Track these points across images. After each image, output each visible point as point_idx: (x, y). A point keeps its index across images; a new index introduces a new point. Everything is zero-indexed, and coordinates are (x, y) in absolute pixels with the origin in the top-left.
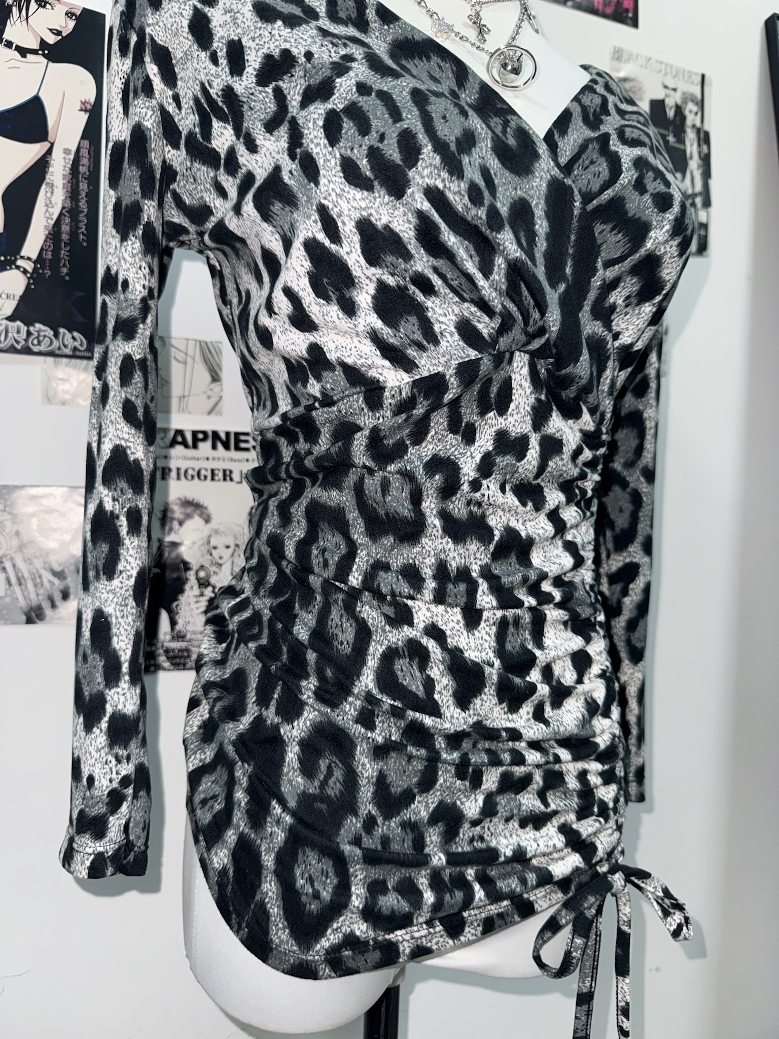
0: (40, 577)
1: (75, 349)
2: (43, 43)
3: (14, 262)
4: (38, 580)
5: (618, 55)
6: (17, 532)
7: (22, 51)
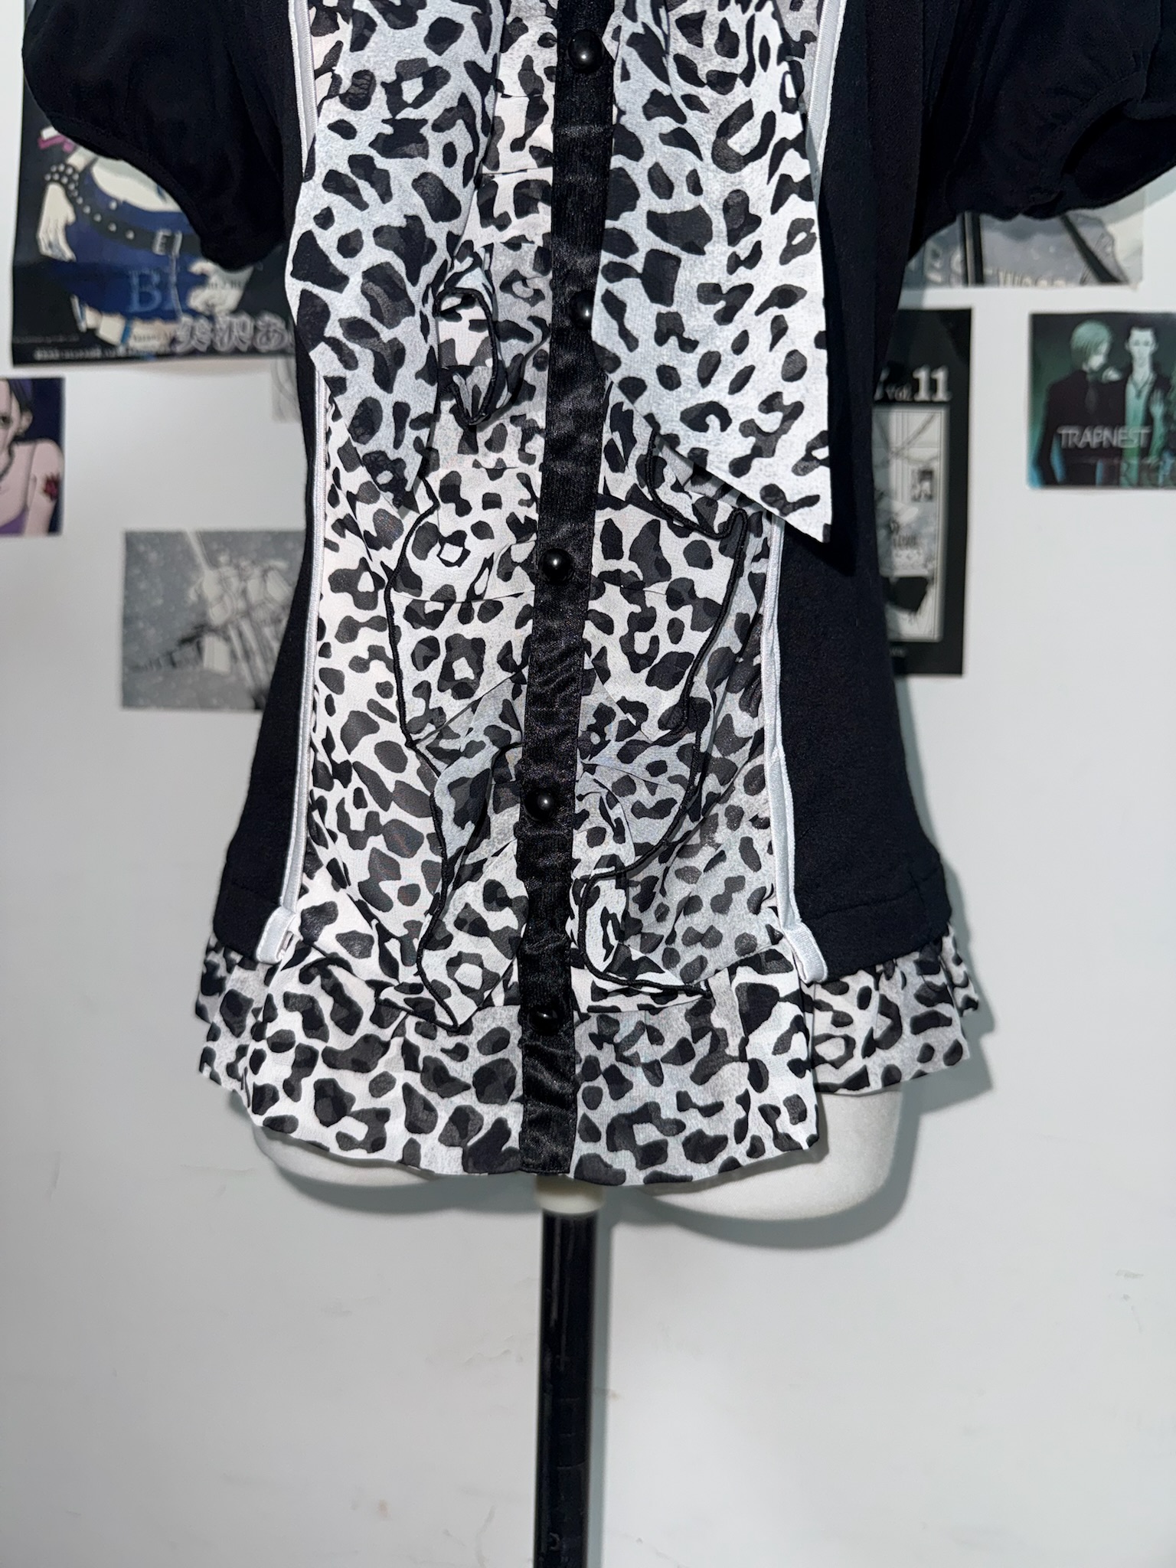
0: (271, 650)
6: (244, 593)
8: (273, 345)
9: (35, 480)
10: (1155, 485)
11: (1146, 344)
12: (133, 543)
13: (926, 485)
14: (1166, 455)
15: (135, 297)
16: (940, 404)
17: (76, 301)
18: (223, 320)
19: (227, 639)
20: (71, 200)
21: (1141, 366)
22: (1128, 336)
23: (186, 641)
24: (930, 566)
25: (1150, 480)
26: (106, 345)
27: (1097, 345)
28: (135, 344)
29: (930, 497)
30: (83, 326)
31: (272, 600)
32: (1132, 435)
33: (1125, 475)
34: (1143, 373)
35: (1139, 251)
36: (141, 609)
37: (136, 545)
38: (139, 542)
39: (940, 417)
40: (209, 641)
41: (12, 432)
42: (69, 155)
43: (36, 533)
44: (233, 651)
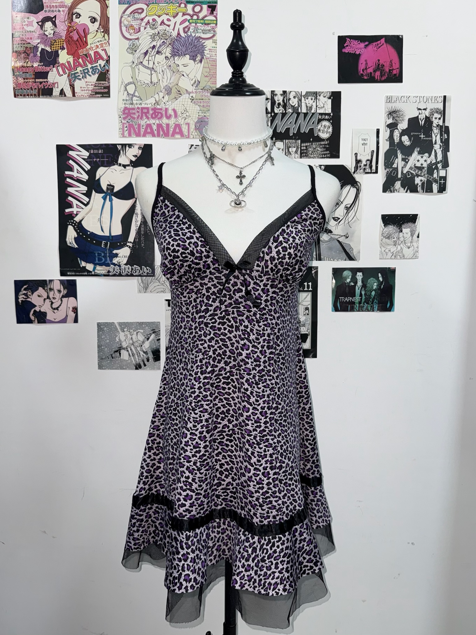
0: (139, 353)
1: (148, 273)
2: (131, 161)
3: (126, 244)
4: (139, 355)
5: (389, 99)
6: (132, 338)
7: (125, 166)
8: (137, 274)
9: (69, 307)
11: (361, 276)
12: (99, 325)
13: (307, 311)
14: (365, 304)
15: (97, 259)
16: (310, 291)
17: (79, 259)
18: (123, 267)
19: (127, 351)
20: (76, 230)
21: (359, 281)
22: (357, 274)
23: (117, 351)
24: (308, 331)
25: (361, 310)
26: (89, 271)
27: (349, 276)
28: (97, 272)
29: (308, 314)
30: (81, 266)
31: (139, 340)
32: (357, 299)
33: (356, 308)
34: (360, 283)
35: (359, 252)
36: (103, 343)
37: (100, 327)
38: (101, 325)
39: (310, 294)
40: (122, 352)
41: (61, 294)
42: (74, 217)
43: (70, 323)
44: (129, 354)
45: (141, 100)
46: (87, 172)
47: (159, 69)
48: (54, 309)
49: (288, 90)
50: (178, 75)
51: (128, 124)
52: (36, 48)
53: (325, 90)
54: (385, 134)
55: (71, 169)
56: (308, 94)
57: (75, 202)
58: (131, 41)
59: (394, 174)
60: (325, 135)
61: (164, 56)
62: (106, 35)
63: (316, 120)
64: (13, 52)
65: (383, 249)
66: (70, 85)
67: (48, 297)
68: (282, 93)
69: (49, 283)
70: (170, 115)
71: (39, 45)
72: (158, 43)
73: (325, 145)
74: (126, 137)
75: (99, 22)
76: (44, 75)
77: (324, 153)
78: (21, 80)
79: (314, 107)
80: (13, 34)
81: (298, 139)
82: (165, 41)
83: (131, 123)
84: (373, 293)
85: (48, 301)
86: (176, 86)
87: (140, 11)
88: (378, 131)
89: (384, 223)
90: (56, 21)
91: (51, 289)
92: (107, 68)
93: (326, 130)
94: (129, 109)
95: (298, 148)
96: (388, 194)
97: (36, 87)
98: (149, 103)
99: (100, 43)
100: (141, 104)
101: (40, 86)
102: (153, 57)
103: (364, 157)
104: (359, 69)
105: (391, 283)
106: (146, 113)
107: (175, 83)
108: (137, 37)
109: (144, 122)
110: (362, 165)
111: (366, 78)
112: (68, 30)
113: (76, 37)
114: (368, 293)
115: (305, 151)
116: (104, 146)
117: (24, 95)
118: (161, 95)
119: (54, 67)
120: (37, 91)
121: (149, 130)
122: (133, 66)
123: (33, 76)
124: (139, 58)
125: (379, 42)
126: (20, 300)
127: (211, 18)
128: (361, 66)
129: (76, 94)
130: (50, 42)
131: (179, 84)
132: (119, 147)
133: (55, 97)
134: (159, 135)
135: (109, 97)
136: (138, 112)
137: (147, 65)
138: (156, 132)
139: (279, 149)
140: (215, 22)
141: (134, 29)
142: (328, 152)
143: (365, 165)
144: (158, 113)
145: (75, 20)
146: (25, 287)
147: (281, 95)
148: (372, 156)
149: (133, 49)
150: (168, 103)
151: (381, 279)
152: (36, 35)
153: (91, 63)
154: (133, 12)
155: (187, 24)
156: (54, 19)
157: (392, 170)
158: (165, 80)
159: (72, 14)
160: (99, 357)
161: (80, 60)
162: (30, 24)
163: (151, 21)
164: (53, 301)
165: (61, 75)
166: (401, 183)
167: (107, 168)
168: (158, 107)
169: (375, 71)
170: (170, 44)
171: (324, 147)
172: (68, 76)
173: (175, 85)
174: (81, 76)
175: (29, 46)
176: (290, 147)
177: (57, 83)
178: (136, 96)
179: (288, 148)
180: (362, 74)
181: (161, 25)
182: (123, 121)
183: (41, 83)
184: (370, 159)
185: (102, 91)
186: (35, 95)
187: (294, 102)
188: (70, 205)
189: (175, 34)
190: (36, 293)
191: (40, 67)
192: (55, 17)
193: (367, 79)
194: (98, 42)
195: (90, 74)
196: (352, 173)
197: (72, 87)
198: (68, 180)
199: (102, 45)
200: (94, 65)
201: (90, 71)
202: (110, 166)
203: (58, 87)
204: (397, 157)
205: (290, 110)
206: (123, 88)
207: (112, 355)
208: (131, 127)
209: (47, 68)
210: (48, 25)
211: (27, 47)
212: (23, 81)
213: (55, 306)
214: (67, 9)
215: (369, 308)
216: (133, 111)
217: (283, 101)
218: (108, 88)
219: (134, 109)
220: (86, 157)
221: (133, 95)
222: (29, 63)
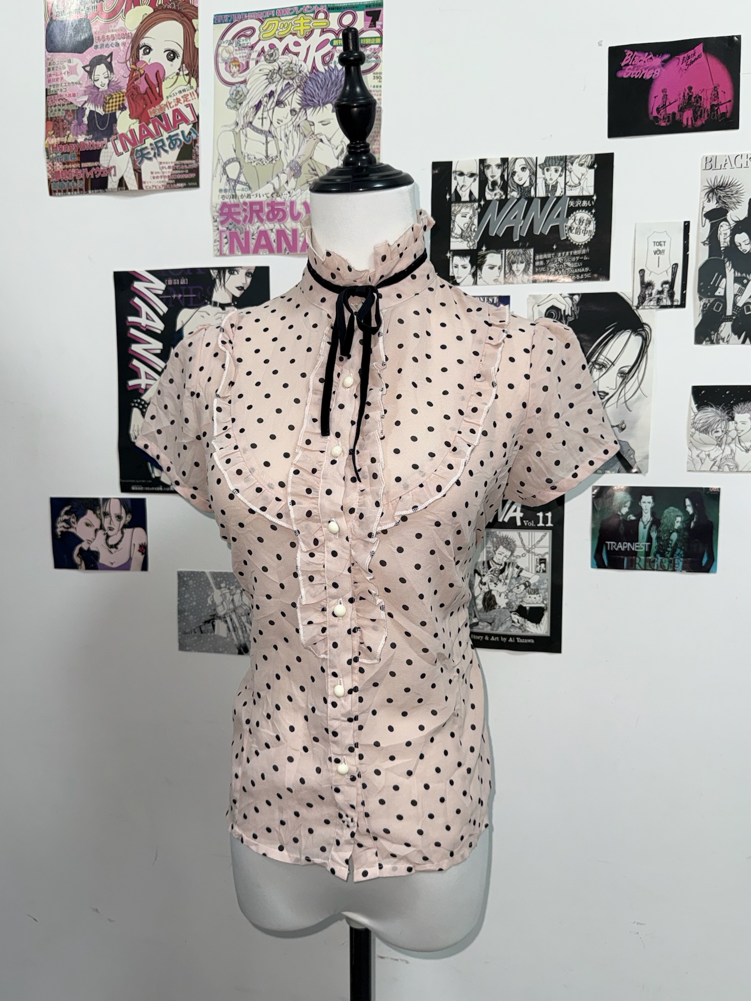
0: (245, 627)
2: (234, 298)
4: (244, 629)
5: (710, 163)
6: (233, 600)
7: (223, 306)
9: (134, 545)
10: (653, 570)
11: (649, 503)
12: (181, 575)
13: (543, 565)
14: (658, 556)
16: (549, 528)
17: (149, 464)
19: (226, 622)
21: (646, 513)
22: (641, 498)
23: (208, 622)
24: (545, 602)
25: (651, 567)
26: (165, 485)
27: (625, 503)
29: (544, 571)
30: (153, 476)
31: (245, 605)
32: (641, 546)
33: (638, 564)
34: (647, 517)
35: (647, 457)
36: (186, 607)
37: (182, 578)
38: (184, 576)
39: (549, 534)
40: (217, 622)
41: (122, 522)
42: (142, 395)
43: (136, 570)
44: (228, 628)
45: (250, 188)
46: (162, 318)
47: (279, 132)
48: (111, 547)
49: (511, 157)
50: (312, 142)
51: (228, 232)
52: (82, 109)
53: (582, 153)
54: (700, 232)
55: (137, 313)
56: (550, 161)
57: (143, 369)
58: (234, 87)
59: (717, 308)
60: (580, 238)
61: (288, 109)
62: (193, 80)
63: (563, 210)
64: (47, 119)
65: (696, 452)
66: (135, 170)
67: (102, 527)
68: (499, 162)
69: (103, 504)
70: (299, 214)
71: (86, 106)
72: (278, 87)
73: (583, 255)
74: (225, 255)
75: (180, 58)
76: (93, 155)
77: (580, 270)
78: (59, 166)
79: (561, 185)
80: (46, 90)
81: (529, 247)
82: (291, 82)
83: (233, 230)
84: (674, 536)
85: (100, 532)
86: (310, 161)
87: (249, 33)
88: (687, 226)
89: (696, 402)
90: (113, 63)
91: (106, 514)
92: (194, 136)
93: (582, 227)
94: (230, 206)
95: (528, 264)
96: (705, 348)
97: (82, 176)
98: (263, 194)
99: (183, 94)
100: (249, 196)
101: (88, 174)
102: (271, 111)
103: (658, 277)
104: (651, 106)
105: (711, 519)
106: (258, 212)
107: (308, 155)
108: (242, 79)
109: (254, 228)
110: (654, 292)
111: (663, 124)
112: (131, 76)
113: (143, 86)
114: (664, 536)
115: (543, 269)
116: (189, 273)
117: (65, 191)
118: (284, 178)
119: (108, 141)
120: (83, 182)
121: (263, 242)
122: (237, 130)
123: (77, 159)
124: (247, 115)
125: (692, 52)
126: (59, 531)
127: (373, 33)
128: (655, 102)
129: (144, 186)
130: (102, 100)
131: (315, 157)
132: (214, 274)
133: (112, 192)
134: (279, 250)
135: (198, 186)
136: (245, 210)
137: (259, 127)
138: (275, 245)
139: (492, 268)
140: (378, 41)
141: (239, 66)
142: (587, 269)
143: (660, 292)
144: (279, 210)
145: (143, 58)
146: (67, 509)
147: (498, 166)
148: (674, 274)
149: (236, 101)
150: (294, 193)
151: (690, 510)
152: (83, 89)
153: (167, 129)
154: (238, 35)
155: (328, 47)
156: (109, 60)
157: (715, 301)
158: (289, 152)
159: (137, 47)
160: (180, 629)
161: (151, 126)
162: (72, 71)
163: (267, 49)
164: (110, 533)
165: (119, 154)
166: (733, 326)
167: (192, 311)
168: (279, 200)
169: (682, 110)
170: (299, 87)
171: (579, 261)
172: (132, 154)
173: (307, 160)
174: (152, 152)
175: (70, 108)
176: (514, 263)
177: (114, 167)
178: (242, 183)
179: (510, 264)
180: (656, 118)
181: (283, 53)
182: (220, 228)
183: (89, 169)
184: (669, 279)
185: (187, 176)
186: (81, 190)
187: (522, 178)
188: (136, 375)
189: (307, 68)
190: (83, 520)
191: (87, 142)
192: (111, 55)
193: (667, 126)
194: (180, 92)
195: (167, 148)
196: (634, 308)
197: (138, 172)
198: (133, 331)
199: (185, 97)
200: (172, 134)
201: (167, 143)
202: (199, 307)
203: (115, 175)
204: (725, 276)
205: (515, 194)
206: (220, 169)
207: (200, 627)
208: (233, 236)
209: (98, 143)
210: (101, 69)
211: (67, 111)
212: (61, 167)
213: (112, 541)
214: (130, 41)
215: (666, 565)
216: (237, 210)
217: (502, 176)
218: (196, 170)
219: (237, 205)
220: (161, 292)
221: (237, 181)
222: (71, 136)
